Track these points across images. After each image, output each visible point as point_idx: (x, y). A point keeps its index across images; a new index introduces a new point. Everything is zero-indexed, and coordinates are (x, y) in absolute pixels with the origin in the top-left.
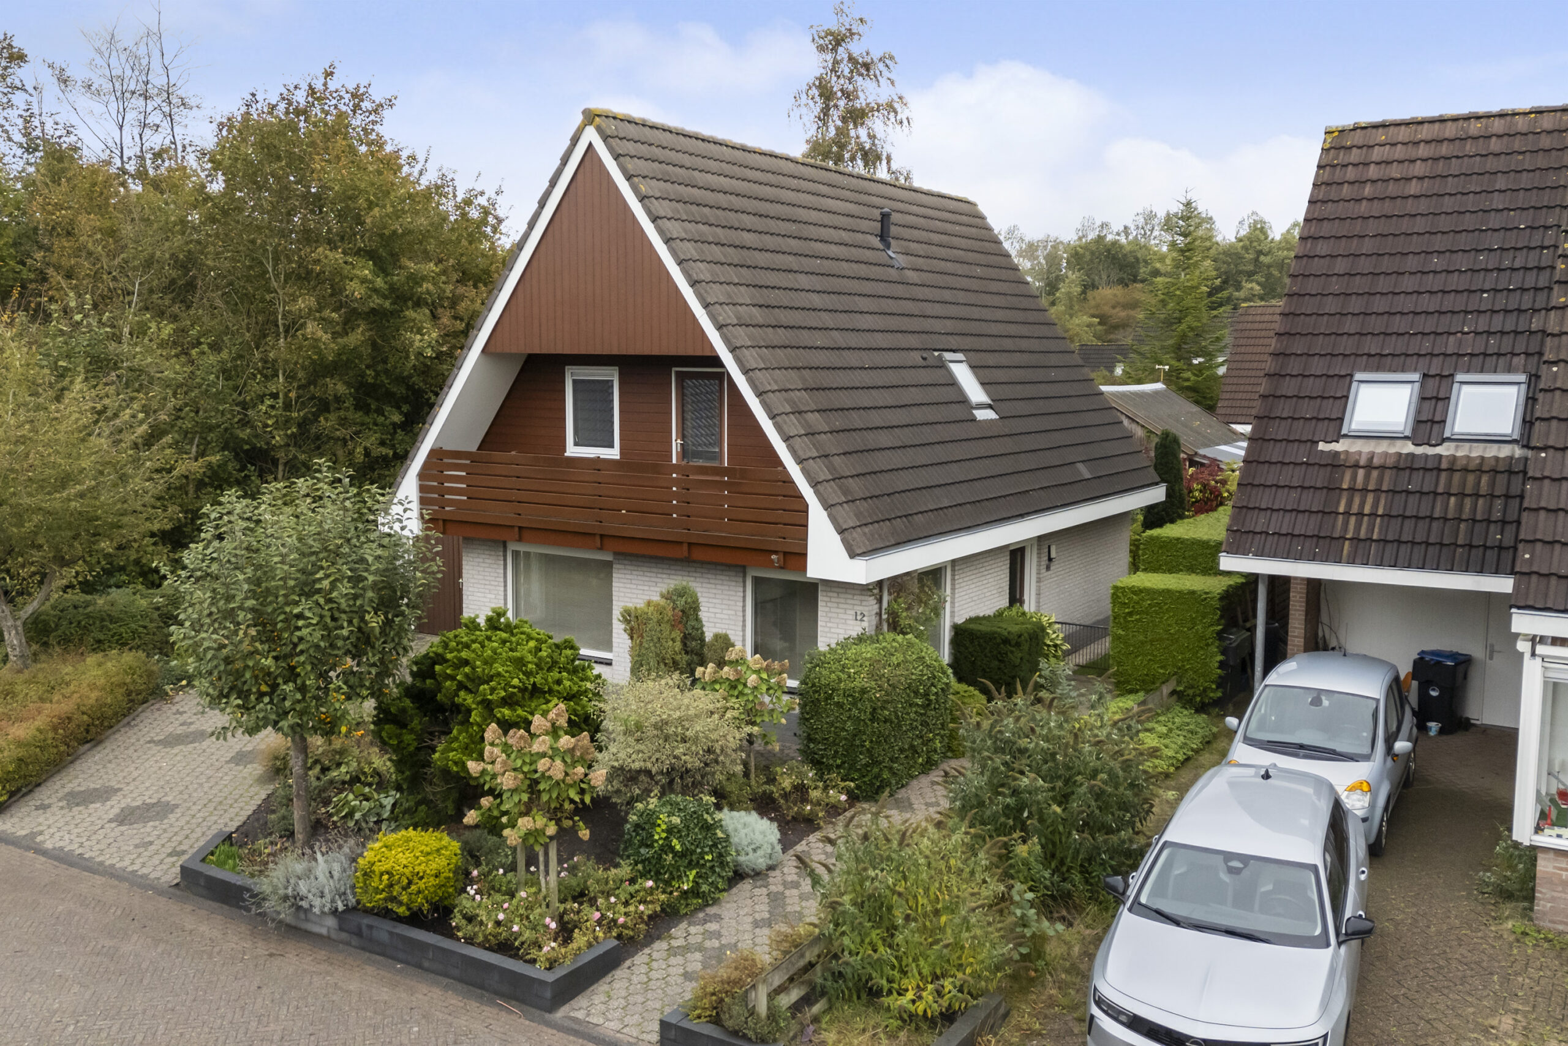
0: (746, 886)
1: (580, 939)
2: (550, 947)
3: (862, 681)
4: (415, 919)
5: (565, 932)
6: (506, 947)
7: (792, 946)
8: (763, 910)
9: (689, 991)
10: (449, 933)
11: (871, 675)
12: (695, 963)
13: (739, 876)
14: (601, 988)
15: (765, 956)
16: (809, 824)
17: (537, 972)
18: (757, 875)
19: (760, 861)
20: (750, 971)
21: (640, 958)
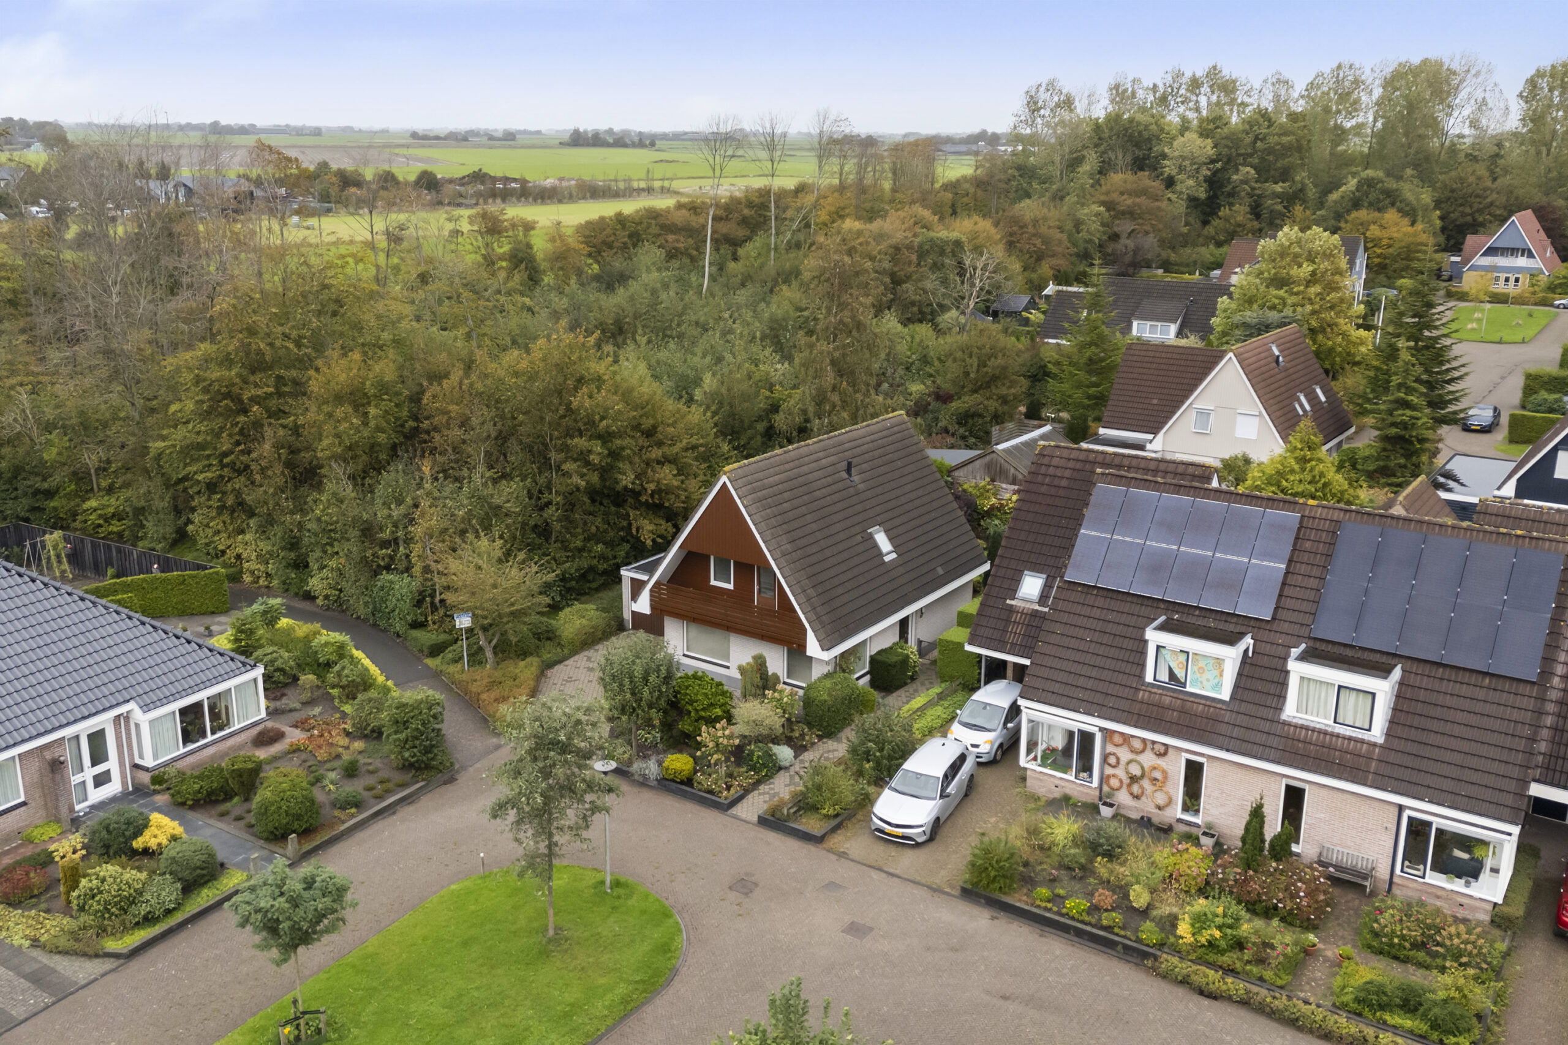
0: (782, 772)
1: (732, 791)
2: (725, 793)
3: (826, 697)
4: (682, 782)
5: (728, 788)
6: (711, 792)
7: (795, 795)
8: (788, 781)
9: (765, 807)
10: (692, 786)
11: (829, 694)
12: (767, 797)
13: (780, 768)
14: (739, 805)
15: (787, 797)
16: (805, 748)
17: (722, 800)
18: (786, 768)
19: (786, 764)
20: (783, 802)
21: (750, 796)
